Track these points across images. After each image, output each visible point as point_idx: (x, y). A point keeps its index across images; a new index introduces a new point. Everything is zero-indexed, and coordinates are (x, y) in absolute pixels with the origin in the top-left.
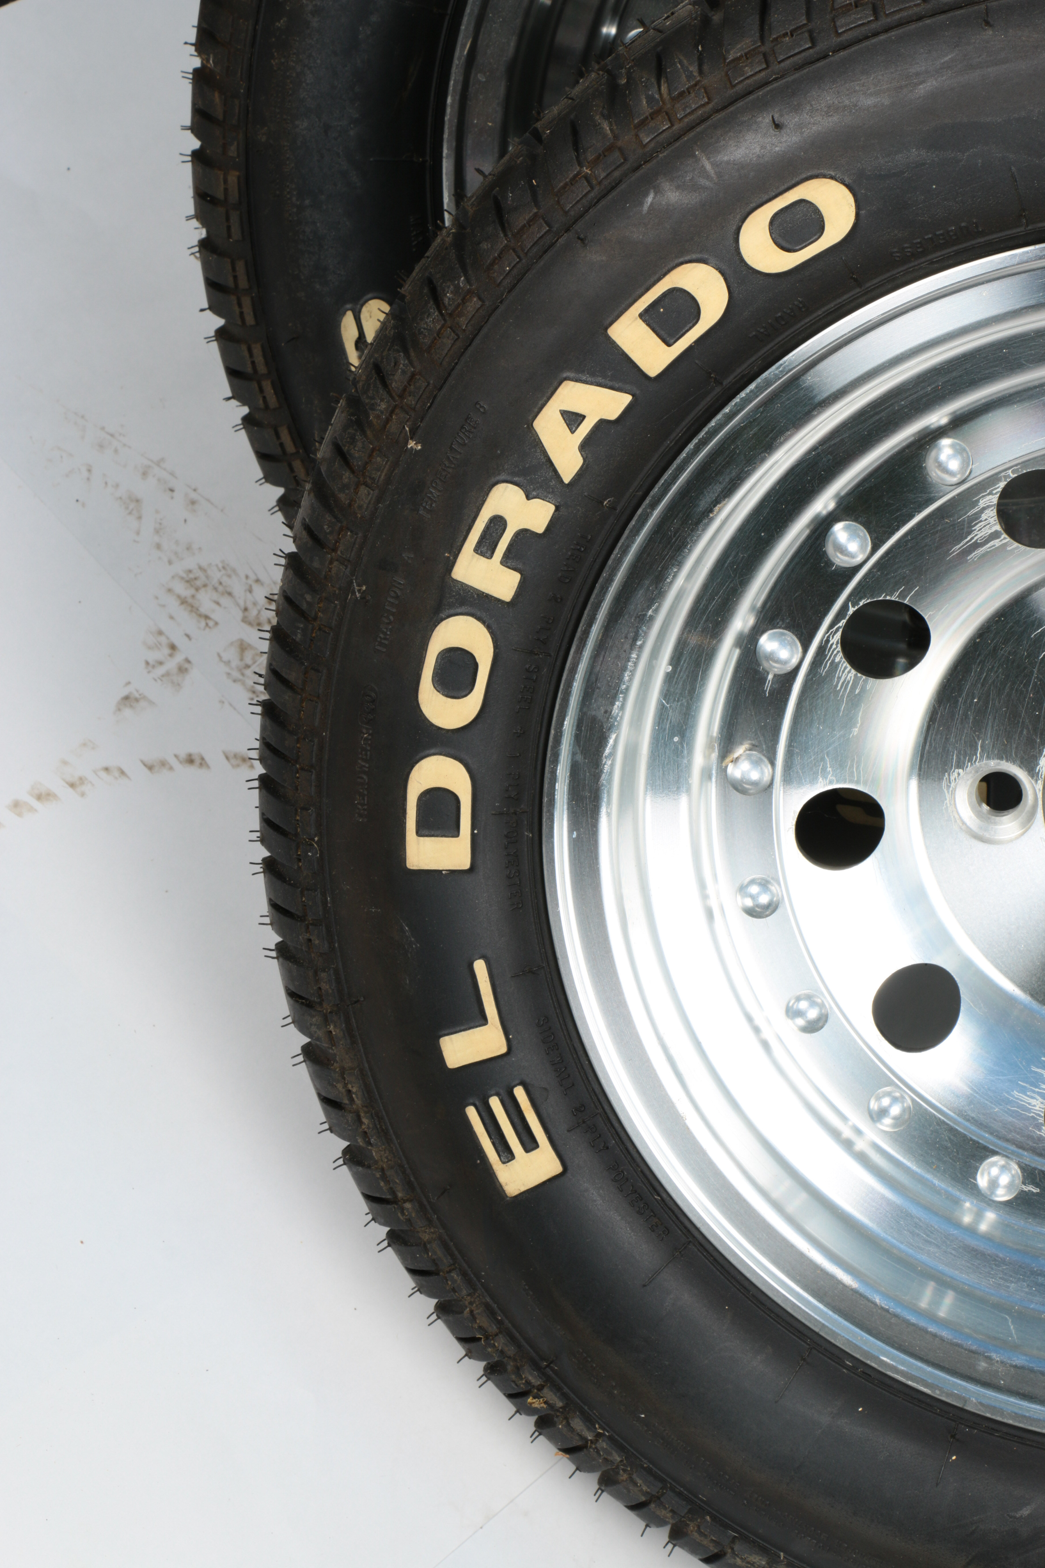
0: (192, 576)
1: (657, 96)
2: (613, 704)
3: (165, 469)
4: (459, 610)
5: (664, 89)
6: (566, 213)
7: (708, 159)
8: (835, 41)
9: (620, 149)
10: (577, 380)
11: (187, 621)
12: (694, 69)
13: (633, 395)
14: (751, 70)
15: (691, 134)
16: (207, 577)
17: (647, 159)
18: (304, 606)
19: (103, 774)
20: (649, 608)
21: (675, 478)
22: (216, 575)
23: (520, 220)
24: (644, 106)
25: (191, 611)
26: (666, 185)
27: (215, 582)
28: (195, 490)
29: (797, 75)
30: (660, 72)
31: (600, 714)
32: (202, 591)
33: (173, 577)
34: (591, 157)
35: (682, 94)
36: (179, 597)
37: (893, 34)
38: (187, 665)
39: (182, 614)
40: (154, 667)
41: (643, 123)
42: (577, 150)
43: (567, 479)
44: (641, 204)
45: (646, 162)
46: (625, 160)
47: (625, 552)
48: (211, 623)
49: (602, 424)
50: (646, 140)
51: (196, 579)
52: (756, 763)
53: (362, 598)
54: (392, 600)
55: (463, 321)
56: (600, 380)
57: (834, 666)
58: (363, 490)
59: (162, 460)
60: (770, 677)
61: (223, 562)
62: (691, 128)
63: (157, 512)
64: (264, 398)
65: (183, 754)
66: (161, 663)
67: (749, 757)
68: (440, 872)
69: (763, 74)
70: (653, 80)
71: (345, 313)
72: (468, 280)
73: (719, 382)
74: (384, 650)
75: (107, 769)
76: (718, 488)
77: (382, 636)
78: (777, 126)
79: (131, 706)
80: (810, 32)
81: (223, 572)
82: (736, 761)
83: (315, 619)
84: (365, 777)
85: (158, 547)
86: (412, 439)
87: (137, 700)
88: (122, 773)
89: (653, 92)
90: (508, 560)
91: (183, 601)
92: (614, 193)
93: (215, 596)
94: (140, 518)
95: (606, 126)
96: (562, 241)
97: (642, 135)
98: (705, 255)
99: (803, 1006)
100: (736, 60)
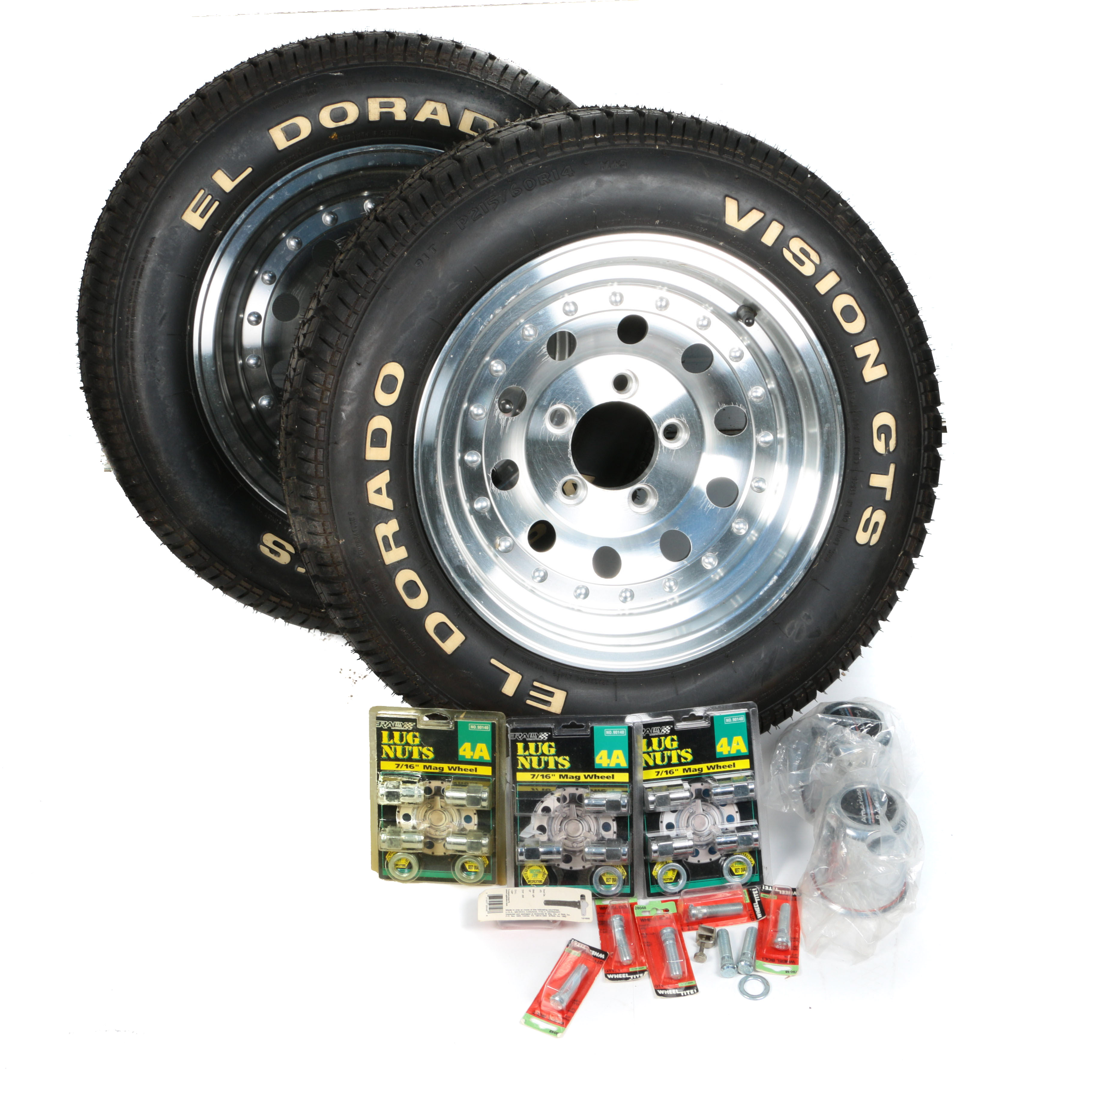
1: (318, 389)
2: (459, 557)
4: (397, 572)
5: (318, 385)
6: (324, 441)
7: (349, 390)
8: (352, 330)
9: (323, 411)
10: (370, 480)
12: (321, 372)
13: (388, 469)
14: (338, 358)
15: (338, 388)
17: (332, 406)
20: (444, 522)
21: (418, 481)
23: (312, 455)
24: (318, 395)
26: (344, 407)
29: (351, 347)
30: (312, 382)
31: (458, 563)
34: (315, 421)
35: (325, 382)
37: (366, 314)
41: (321, 398)
42: (309, 423)
43: (392, 509)
44: (342, 418)
45: (333, 407)
46: (326, 412)
47: (424, 514)
49: (388, 485)
50: (327, 402)
52: (505, 540)
53: (367, 596)
54: (376, 588)
55: (323, 496)
56: (376, 474)
57: (500, 494)
60: (487, 514)
62: (336, 387)
67: (502, 541)
68: (458, 647)
69: (341, 356)
70: (313, 386)
71: (258, 548)
72: (313, 484)
73: (406, 445)
74: (387, 604)
76: (432, 473)
77: (382, 600)
78: (359, 364)
80: (344, 334)
82: (499, 545)
83: (358, 615)
84: (414, 643)
86: (339, 541)
89: (315, 389)
90: (397, 545)
92: (332, 423)
95: (312, 409)
96: (330, 449)
97: (324, 402)
98: (373, 415)
99: (579, 591)
100: (331, 360)
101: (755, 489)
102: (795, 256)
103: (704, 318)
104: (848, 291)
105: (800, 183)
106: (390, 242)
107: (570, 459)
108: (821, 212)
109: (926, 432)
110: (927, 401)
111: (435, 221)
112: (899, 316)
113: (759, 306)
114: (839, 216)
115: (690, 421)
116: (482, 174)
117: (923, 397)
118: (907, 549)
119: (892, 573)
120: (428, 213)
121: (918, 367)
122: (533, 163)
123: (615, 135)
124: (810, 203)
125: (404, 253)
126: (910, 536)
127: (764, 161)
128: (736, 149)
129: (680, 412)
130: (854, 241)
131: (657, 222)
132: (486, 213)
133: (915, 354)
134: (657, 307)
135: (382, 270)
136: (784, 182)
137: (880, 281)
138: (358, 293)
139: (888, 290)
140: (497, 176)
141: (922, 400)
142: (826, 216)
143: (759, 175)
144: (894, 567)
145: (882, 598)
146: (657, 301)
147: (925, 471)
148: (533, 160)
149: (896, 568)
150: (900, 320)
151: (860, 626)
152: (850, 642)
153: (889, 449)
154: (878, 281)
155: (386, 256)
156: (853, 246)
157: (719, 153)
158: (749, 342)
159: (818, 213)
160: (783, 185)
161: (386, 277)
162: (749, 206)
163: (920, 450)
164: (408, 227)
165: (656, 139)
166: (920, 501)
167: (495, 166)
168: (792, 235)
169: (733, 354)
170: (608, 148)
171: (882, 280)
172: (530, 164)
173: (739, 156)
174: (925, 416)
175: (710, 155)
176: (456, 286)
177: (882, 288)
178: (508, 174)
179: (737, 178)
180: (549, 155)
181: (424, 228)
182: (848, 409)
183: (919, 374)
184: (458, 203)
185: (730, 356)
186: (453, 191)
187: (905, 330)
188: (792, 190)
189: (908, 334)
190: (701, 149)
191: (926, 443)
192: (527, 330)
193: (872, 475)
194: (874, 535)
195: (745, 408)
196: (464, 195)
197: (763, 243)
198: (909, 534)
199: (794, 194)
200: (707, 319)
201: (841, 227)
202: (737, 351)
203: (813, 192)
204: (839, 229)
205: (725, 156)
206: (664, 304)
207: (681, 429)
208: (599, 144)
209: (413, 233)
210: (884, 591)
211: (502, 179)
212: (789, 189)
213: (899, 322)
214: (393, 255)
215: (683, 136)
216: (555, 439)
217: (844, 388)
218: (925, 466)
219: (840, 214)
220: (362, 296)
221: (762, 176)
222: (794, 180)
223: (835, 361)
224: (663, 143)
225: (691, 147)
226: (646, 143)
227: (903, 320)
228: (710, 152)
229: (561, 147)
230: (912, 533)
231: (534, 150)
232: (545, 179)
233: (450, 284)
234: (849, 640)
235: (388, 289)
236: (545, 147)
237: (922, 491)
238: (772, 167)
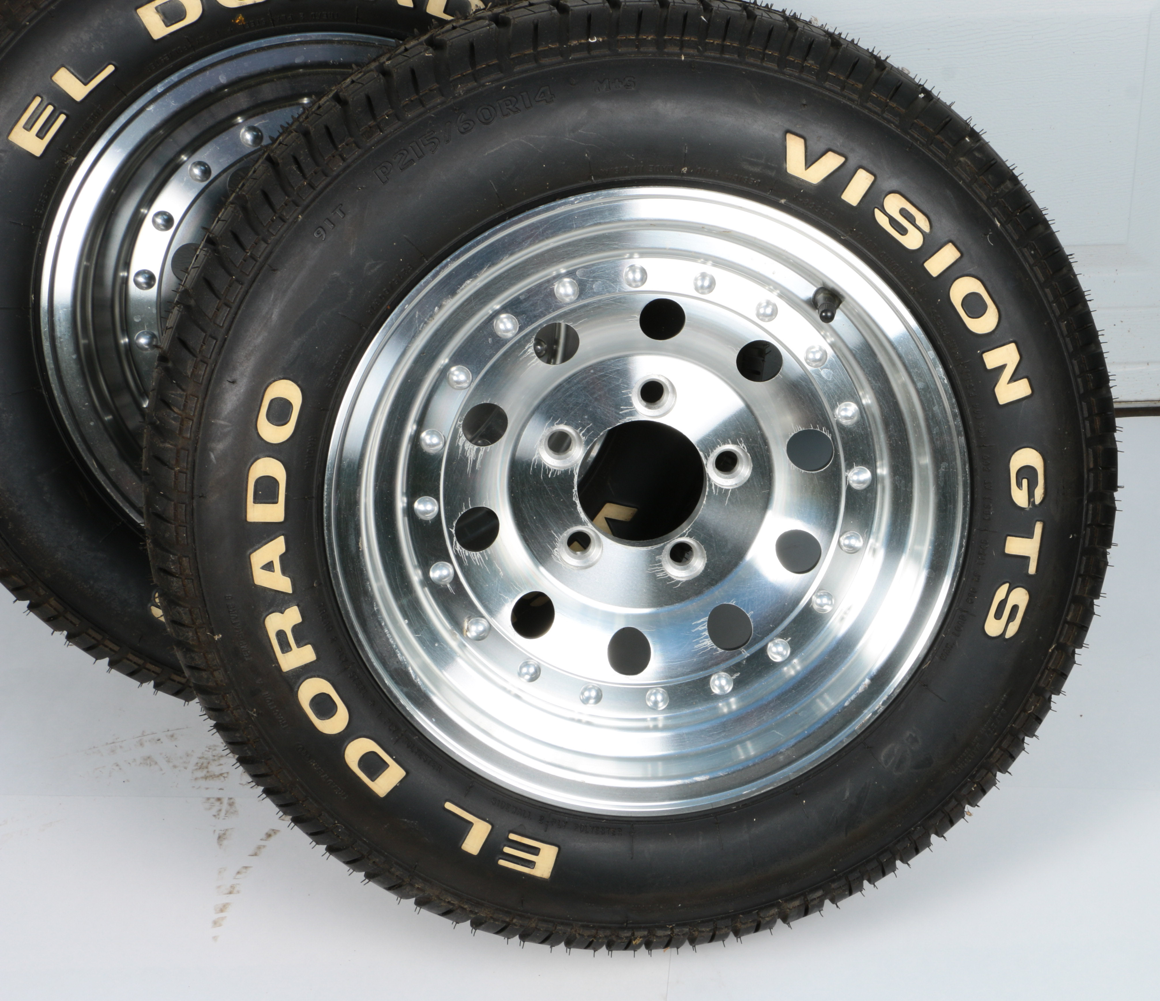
0: (199, 765)
1: (176, 415)
2: (397, 657)
3: (148, 735)
4: (300, 681)
5: (176, 410)
6: (186, 492)
7: (219, 419)
8: (223, 330)
9: (183, 448)
10: (255, 550)
11: (215, 784)
12: (179, 392)
13: (283, 535)
14: (202, 371)
15: (204, 417)
16: (206, 759)
17: (196, 441)
18: (240, 740)
19: (239, 876)
20: (373, 607)
21: (332, 549)
22: (209, 755)
23: (171, 512)
24: (175, 424)
25: (213, 778)
26: (214, 445)
27: (211, 757)
28: (168, 731)
29: (222, 357)
30: (168, 405)
31: (396, 665)
32: (210, 766)
33: (192, 773)
34: (173, 462)
35: (185, 406)
36: (202, 778)
37: (242, 307)
38: (231, 801)
39: (210, 783)
40: (218, 814)
41: (181, 430)
42: (166, 465)
43: (290, 591)
44: (211, 461)
45: (197, 444)
46: (188, 450)
47: (342, 596)
48: (225, 775)
49: (282, 557)
50: (188, 435)
51: (202, 764)
52: (476, 622)
53: (258, 714)
54: (270, 704)
55: (188, 572)
56: (264, 542)
57: (469, 558)
58: (216, 674)
59: (143, 732)
60: (448, 585)
61: (207, 747)
62: (201, 415)
63: (161, 754)
64: (153, 672)
65: (263, 836)
66: (220, 810)
67: (471, 624)
68: (396, 787)
69: (208, 368)
70: (168, 411)
71: (151, 609)
72: (174, 554)
74: (287, 725)
75: (238, 873)
76: (352, 537)
77: (281, 721)
78: (233, 382)
79: (224, 839)
80: (211, 336)
81: (211, 750)
82: (468, 629)
83: (249, 740)
84: (330, 780)
85: (175, 767)
86: (214, 635)
87: (224, 834)
88: (246, 868)
89: (173, 415)
90: (299, 644)
91: (206, 778)
92: (196, 466)
93: (217, 763)
94: (156, 763)
95: (168, 445)
96: (195, 504)
97: (185, 435)
98: (256, 456)
99: (587, 694)
100: (192, 373)
101: (845, 548)
102: (893, 221)
103: (768, 303)
104: (973, 273)
105: (903, 110)
106: (279, 199)
107: (575, 504)
108: (935, 154)
109: (1092, 475)
110: (1093, 430)
111: (344, 170)
112: (1051, 307)
113: (842, 293)
114: (962, 159)
115: (753, 448)
116: (416, 97)
117: (1087, 424)
118: (1061, 640)
119: (1039, 675)
120: (334, 157)
121: (1079, 380)
122: (492, 82)
123: (619, 38)
124: (917, 140)
125: (298, 217)
126: (1066, 622)
127: (848, 77)
128: (805, 60)
129: (738, 436)
130: (985, 197)
131: (685, 170)
132: (420, 157)
133: (1075, 362)
134: (697, 289)
135: (266, 242)
136: (878, 109)
137: (1023, 255)
138: (231, 275)
139: (1036, 269)
140: (439, 101)
141: (1085, 428)
142: (941, 160)
143: (840, 99)
144: (1043, 667)
145: (1024, 710)
146: (696, 279)
147: (1089, 530)
148: (493, 76)
149: (1046, 668)
150: (1053, 312)
151: (992, 749)
152: (977, 772)
153: (1034, 501)
154: (1020, 256)
155: (273, 221)
156: (982, 205)
157: (778, 66)
158: (833, 339)
159: (930, 155)
160: (875, 113)
161: (271, 253)
162: (823, 147)
163: (1081, 501)
164: (304, 176)
165: (682, 45)
166: (1082, 572)
167: (435, 86)
168: (889, 190)
169: (811, 356)
170: (607, 59)
171: (1027, 254)
172: (488, 82)
173: (810, 70)
174: (1090, 451)
175: (764, 68)
176: (378, 267)
177: (1027, 266)
178: (455, 98)
179: (804, 105)
180: (517, 69)
181: (328, 179)
182: (974, 442)
183: (1082, 391)
184: (378, 142)
185: (806, 359)
186: (372, 123)
187: (1060, 328)
188: (889, 122)
189: (1065, 332)
190: (752, 60)
191: (1091, 490)
192: (502, 322)
193: (1009, 538)
194: (1011, 624)
195: (830, 432)
196: (388, 130)
197: (844, 201)
198: (1066, 619)
199: (892, 127)
200: (771, 307)
201: (964, 176)
202: (817, 352)
203: (922, 123)
204: (961, 178)
205: (788, 70)
206: (706, 283)
207: (741, 458)
208: (594, 53)
209: (311, 186)
210: (1028, 701)
211: (445, 106)
212: (885, 119)
213: (1052, 316)
214: (283, 219)
215: (724, 40)
216: (553, 474)
217: (968, 411)
218: (1089, 523)
219: (964, 155)
220: (237, 280)
221: (844, 101)
222: (895, 105)
223: (955, 372)
224: (691, 51)
225: (736, 56)
226: (666, 50)
227: (1058, 313)
228: (764, 64)
229: (536, 58)
230: (1069, 618)
231: (495, 62)
232: (510, 107)
233: (368, 264)
234: (976, 769)
235: (274, 270)
236: (513, 56)
237: (1084, 558)
238: (860, 86)
